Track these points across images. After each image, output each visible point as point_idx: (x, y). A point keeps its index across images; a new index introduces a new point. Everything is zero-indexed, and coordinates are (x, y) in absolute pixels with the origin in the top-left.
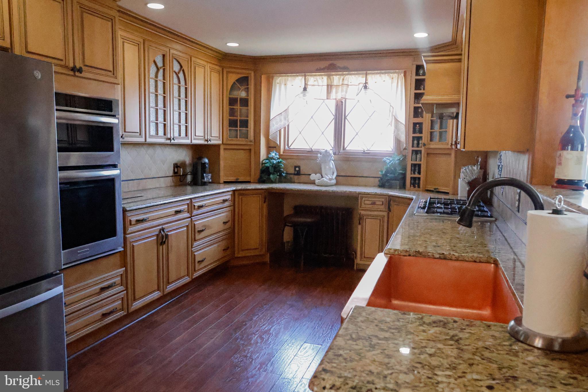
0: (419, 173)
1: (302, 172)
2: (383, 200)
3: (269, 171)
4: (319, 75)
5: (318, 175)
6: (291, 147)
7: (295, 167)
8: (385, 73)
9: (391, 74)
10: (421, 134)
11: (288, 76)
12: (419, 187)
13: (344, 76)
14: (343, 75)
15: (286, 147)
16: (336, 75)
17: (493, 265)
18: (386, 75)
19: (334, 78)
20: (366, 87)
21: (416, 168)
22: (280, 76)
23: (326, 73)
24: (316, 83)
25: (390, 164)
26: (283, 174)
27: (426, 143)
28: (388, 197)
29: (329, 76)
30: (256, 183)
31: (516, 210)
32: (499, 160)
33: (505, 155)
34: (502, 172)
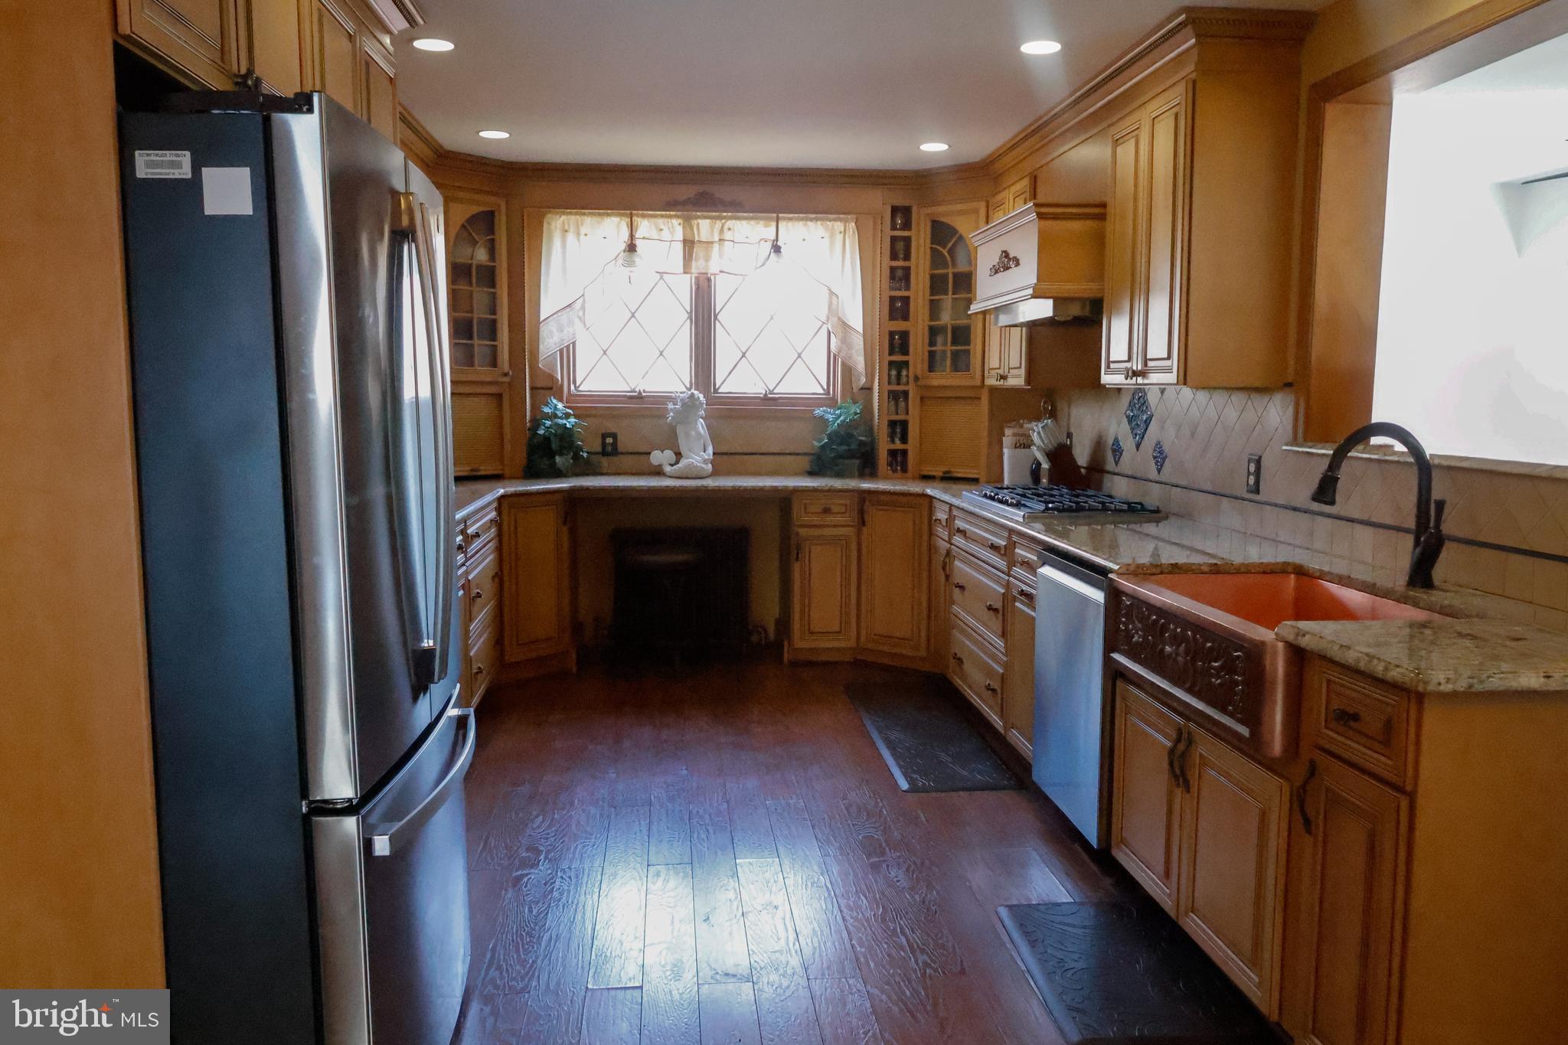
0: (904, 440)
1: (621, 448)
2: (848, 502)
3: (550, 449)
4: (662, 216)
5: (669, 455)
6: (580, 389)
7: (604, 436)
8: (817, 219)
9: (830, 221)
10: (905, 355)
11: (584, 214)
12: (904, 470)
13: (723, 221)
14: (720, 218)
15: (572, 387)
16: (705, 218)
17: (1292, 575)
18: (819, 223)
19: (700, 225)
20: (777, 249)
21: (899, 428)
22: (564, 213)
23: (679, 213)
24: (655, 235)
25: (838, 421)
26: (581, 453)
27: (919, 373)
28: (856, 495)
29: (687, 221)
30: (517, 478)
31: (1250, 491)
32: (1131, 406)
33: (1162, 396)
34: (1150, 428)
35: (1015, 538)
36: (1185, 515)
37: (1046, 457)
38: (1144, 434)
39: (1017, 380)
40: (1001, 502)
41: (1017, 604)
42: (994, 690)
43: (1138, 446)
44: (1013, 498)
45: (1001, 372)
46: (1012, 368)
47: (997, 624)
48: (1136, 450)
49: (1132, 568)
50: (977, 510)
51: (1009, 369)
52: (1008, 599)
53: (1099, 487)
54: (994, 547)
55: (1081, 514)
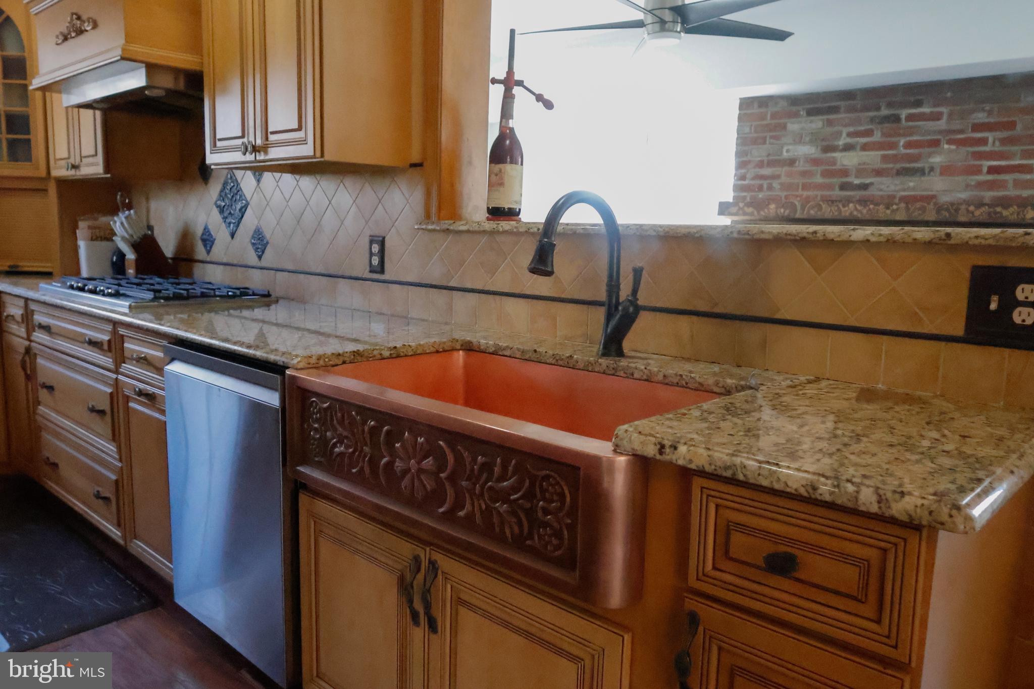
17: (461, 352)
31: (372, 271)
32: (222, 196)
33: (258, 184)
34: (245, 217)
35: (122, 331)
36: (297, 299)
37: (131, 248)
38: (239, 222)
39: (94, 168)
40: (93, 292)
41: (131, 404)
42: (106, 499)
43: (233, 235)
44: (108, 288)
45: (72, 161)
46: (85, 157)
47: (104, 426)
48: (230, 238)
49: (313, 360)
50: (65, 303)
51: (81, 157)
52: (118, 397)
53: (190, 274)
54: (93, 343)
55: (191, 301)
